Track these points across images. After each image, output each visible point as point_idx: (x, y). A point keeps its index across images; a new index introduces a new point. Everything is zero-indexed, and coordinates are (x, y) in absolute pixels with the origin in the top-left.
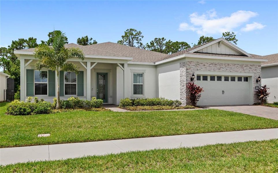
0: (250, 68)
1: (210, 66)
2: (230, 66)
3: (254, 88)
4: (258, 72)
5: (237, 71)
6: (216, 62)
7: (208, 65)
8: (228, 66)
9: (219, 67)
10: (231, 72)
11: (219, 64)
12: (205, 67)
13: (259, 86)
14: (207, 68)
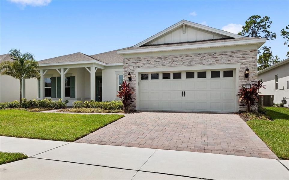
0: (231, 56)
1: (157, 60)
2: (190, 58)
3: (240, 86)
4: (249, 62)
5: (204, 63)
6: (166, 55)
7: (153, 60)
8: (187, 58)
9: (171, 61)
10: (191, 65)
11: (172, 56)
12: (149, 62)
13: (251, 83)
14: (152, 64)
